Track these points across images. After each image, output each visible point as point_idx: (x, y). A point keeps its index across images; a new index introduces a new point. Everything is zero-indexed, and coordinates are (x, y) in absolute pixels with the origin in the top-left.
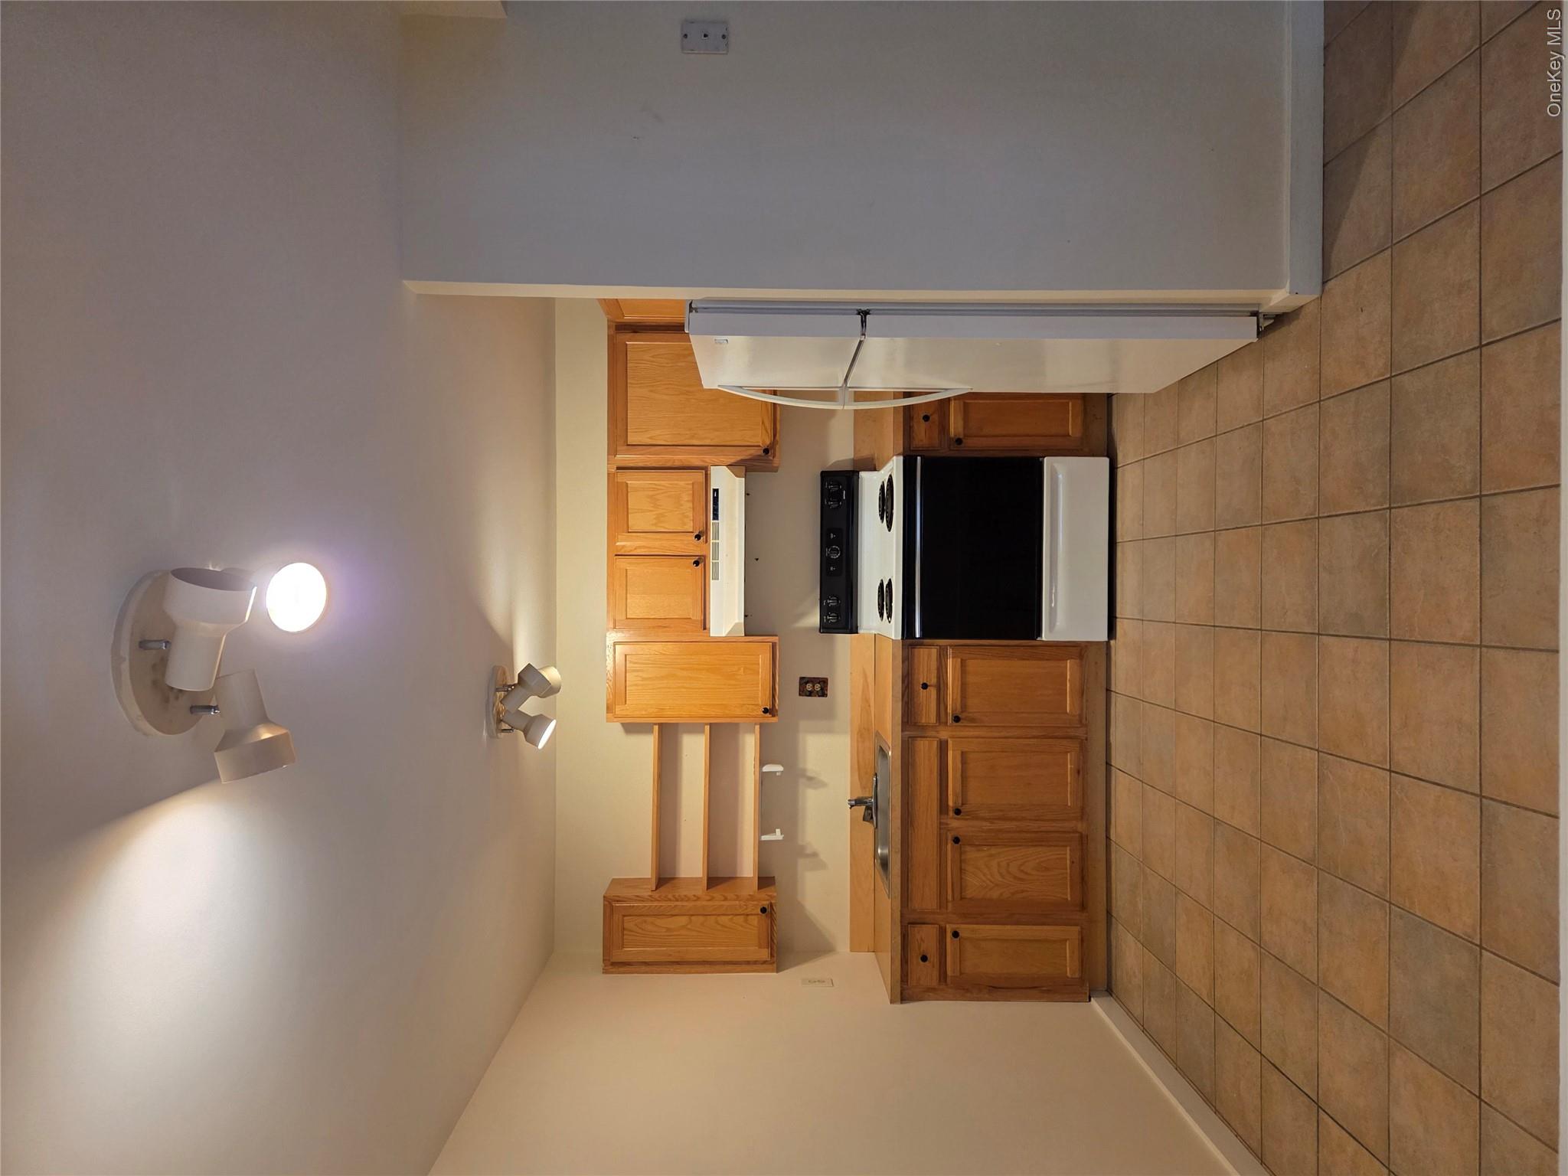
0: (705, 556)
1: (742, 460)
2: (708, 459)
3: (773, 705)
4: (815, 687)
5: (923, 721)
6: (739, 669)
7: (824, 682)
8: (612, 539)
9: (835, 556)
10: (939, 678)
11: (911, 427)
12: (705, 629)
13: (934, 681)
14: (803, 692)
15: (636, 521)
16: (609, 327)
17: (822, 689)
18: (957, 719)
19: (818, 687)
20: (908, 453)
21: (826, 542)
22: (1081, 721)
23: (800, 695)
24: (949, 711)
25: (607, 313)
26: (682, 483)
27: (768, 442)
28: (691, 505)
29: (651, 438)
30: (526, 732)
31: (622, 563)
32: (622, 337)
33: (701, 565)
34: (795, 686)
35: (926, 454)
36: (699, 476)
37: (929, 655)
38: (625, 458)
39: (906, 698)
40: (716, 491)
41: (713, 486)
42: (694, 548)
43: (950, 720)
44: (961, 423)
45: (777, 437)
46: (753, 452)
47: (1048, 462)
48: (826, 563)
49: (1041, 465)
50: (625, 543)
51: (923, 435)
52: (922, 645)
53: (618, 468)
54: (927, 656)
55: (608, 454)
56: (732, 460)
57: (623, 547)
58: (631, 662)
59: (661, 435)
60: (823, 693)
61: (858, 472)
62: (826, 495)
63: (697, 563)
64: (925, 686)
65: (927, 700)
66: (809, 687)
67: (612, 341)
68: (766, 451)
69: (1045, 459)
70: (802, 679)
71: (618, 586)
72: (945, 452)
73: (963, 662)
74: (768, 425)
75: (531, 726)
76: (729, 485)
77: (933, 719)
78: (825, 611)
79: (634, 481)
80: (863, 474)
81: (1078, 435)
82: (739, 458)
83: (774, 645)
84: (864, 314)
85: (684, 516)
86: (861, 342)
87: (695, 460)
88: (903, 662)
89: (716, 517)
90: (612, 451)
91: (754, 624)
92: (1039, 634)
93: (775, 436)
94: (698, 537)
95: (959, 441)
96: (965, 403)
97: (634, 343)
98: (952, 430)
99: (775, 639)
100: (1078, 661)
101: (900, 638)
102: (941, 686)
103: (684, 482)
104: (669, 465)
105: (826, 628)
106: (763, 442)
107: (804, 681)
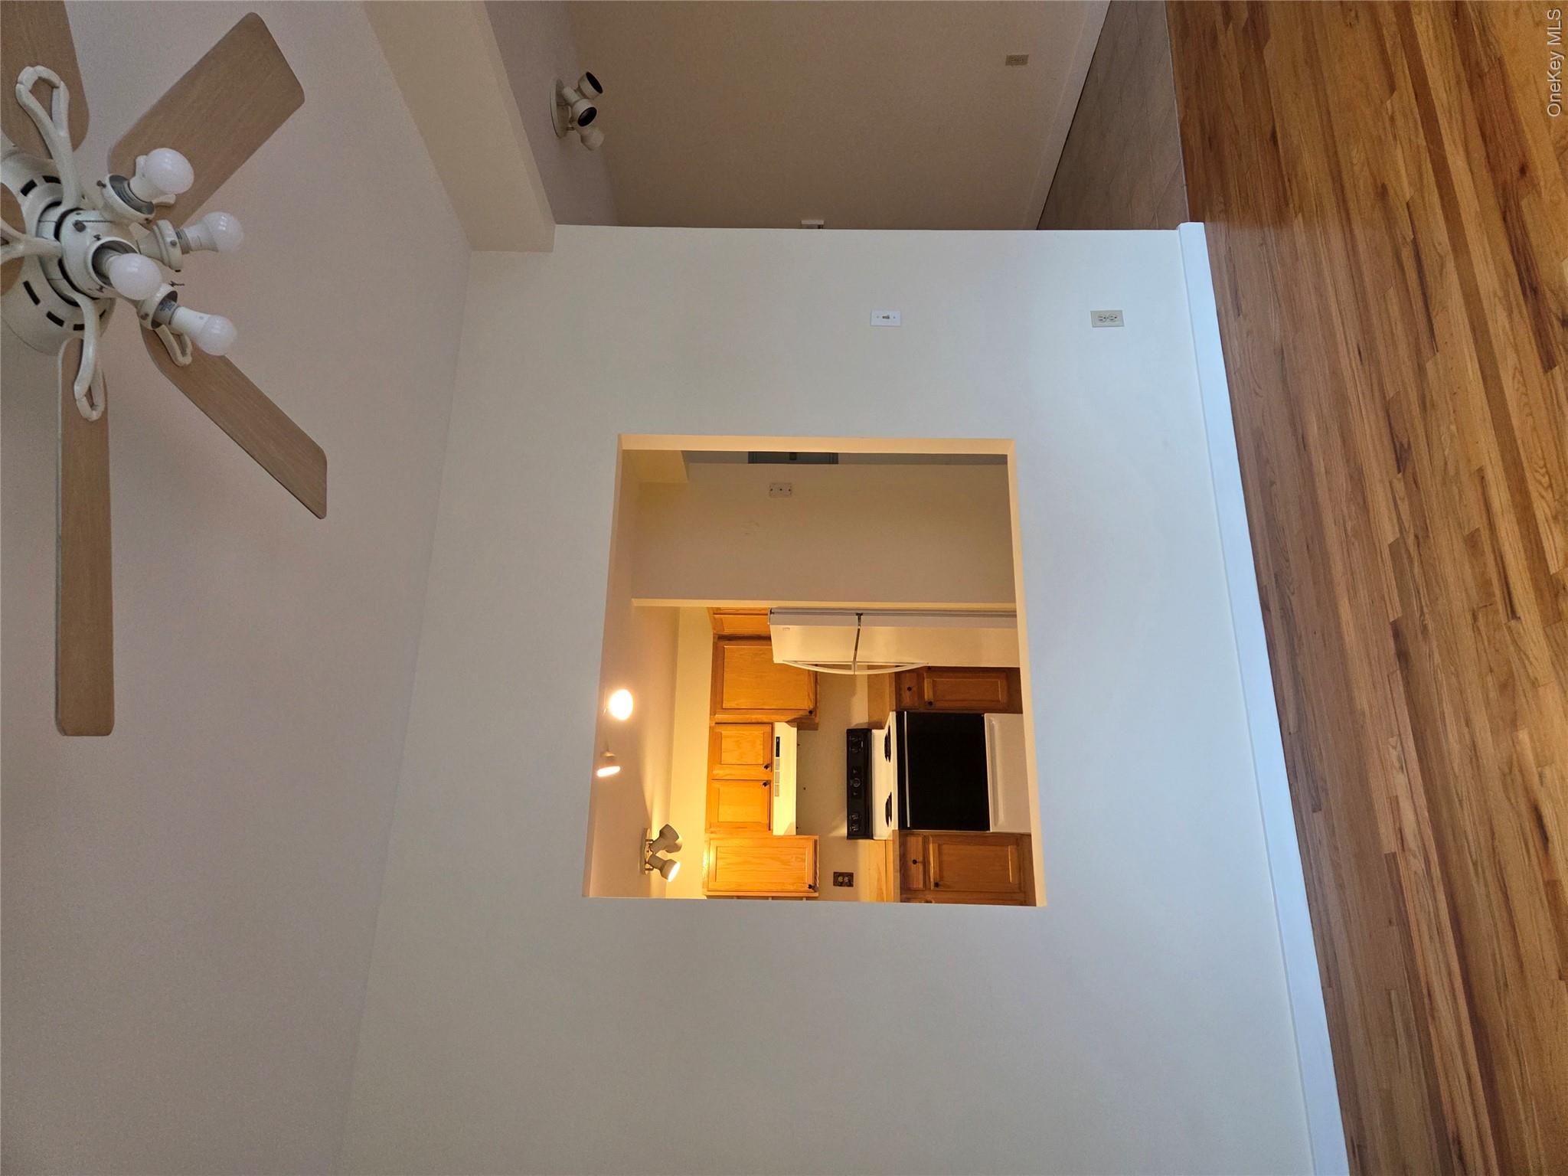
0: (770, 781)
1: (795, 719)
2: (773, 717)
3: (816, 884)
4: (845, 880)
5: (915, 887)
6: (792, 857)
7: (851, 876)
8: (710, 769)
9: (856, 785)
10: (924, 858)
11: (900, 695)
12: (770, 829)
13: (920, 859)
14: (836, 883)
15: (727, 757)
16: (714, 638)
17: (849, 881)
18: (937, 885)
19: (846, 879)
20: (898, 710)
21: (850, 776)
22: (1020, 888)
23: (834, 885)
24: (932, 880)
25: (714, 629)
26: (756, 733)
27: (811, 707)
28: (762, 747)
29: (737, 704)
30: (661, 870)
31: (716, 785)
32: (721, 643)
33: (768, 786)
34: (831, 880)
35: (911, 711)
36: (768, 728)
37: (917, 842)
38: (720, 717)
39: (902, 871)
40: (778, 738)
41: (776, 735)
42: (763, 774)
43: (932, 887)
44: (931, 693)
45: (818, 704)
46: (801, 713)
47: (986, 716)
48: (850, 790)
49: (983, 717)
50: (719, 772)
51: (908, 699)
52: (912, 834)
53: (716, 723)
54: (915, 842)
55: (710, 715)
56: (790, 718)
57: (718, 774)
58: (720, 852)
59: (744, 703)
60: (850, 884)
61: (871, 730)
62: (850, 744)
63: (765, 784)
64: (915, 862)
65: (917, 871)
66: (840, 879)
67: (716, 648)
68: (811, 712)
69: (985, 714)
70: (835, 873)
71: (713, 801)
72: (922, 710)
73: (939, 846)
74: (812, 696)
75: (664, 867)
76: (787, 734)
77: (921, 886)
78: (850, 824)
79: (726, 731)
80: (873, 731)
81: (1005, 701)
82: (793, 717)
83: (816, 842)
84: (860, 615)
85: (756, 754)
86: (859, 630)
87: (764, 718)
88: (900, 847)
89: (778, 755)
90: (713, 712)
91: (803, 826)
92: (989, 829)
93: (816, 703)
94: (766, 767)
95: (930, 703)
96: (933, 681)
97: (729, 647)
98: (926, 697)
99: (817, 837)
100: (1015, 847)
101: (897, 828)
102: (925, 863)
103: (758, 732)
104: (749, 721)
105: (852, 835)
106: (809, 706)
107: (837, 875)
